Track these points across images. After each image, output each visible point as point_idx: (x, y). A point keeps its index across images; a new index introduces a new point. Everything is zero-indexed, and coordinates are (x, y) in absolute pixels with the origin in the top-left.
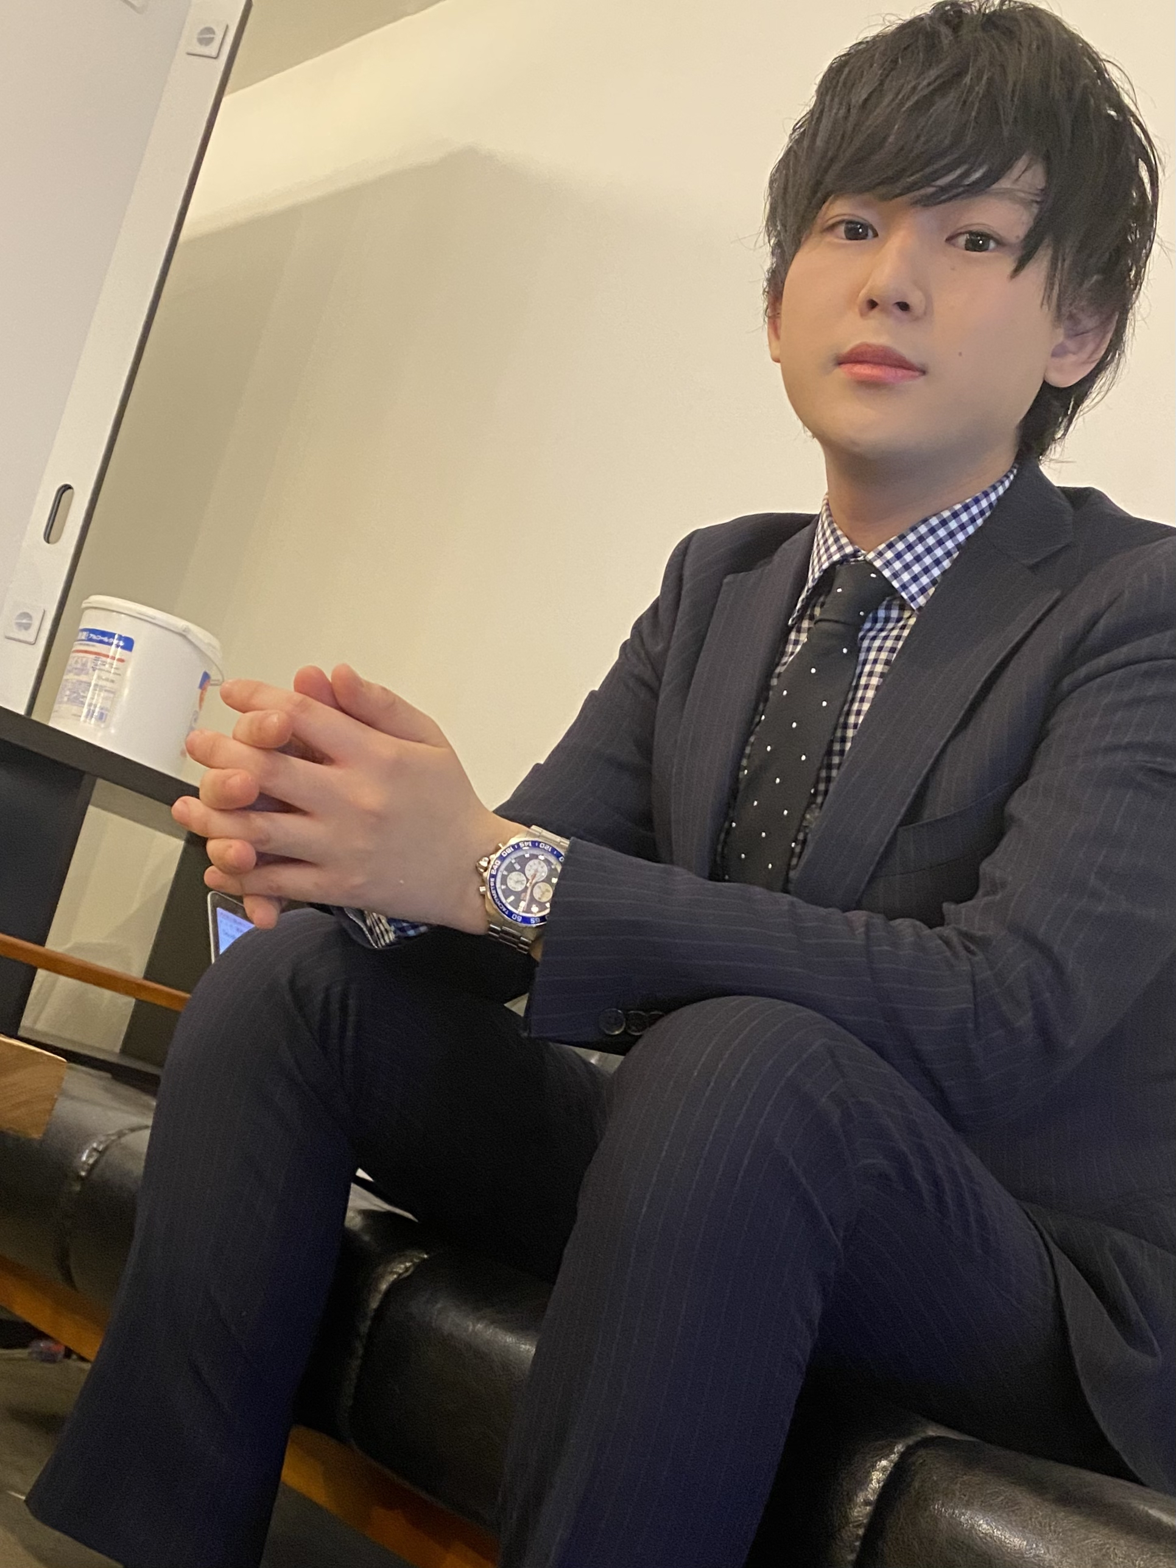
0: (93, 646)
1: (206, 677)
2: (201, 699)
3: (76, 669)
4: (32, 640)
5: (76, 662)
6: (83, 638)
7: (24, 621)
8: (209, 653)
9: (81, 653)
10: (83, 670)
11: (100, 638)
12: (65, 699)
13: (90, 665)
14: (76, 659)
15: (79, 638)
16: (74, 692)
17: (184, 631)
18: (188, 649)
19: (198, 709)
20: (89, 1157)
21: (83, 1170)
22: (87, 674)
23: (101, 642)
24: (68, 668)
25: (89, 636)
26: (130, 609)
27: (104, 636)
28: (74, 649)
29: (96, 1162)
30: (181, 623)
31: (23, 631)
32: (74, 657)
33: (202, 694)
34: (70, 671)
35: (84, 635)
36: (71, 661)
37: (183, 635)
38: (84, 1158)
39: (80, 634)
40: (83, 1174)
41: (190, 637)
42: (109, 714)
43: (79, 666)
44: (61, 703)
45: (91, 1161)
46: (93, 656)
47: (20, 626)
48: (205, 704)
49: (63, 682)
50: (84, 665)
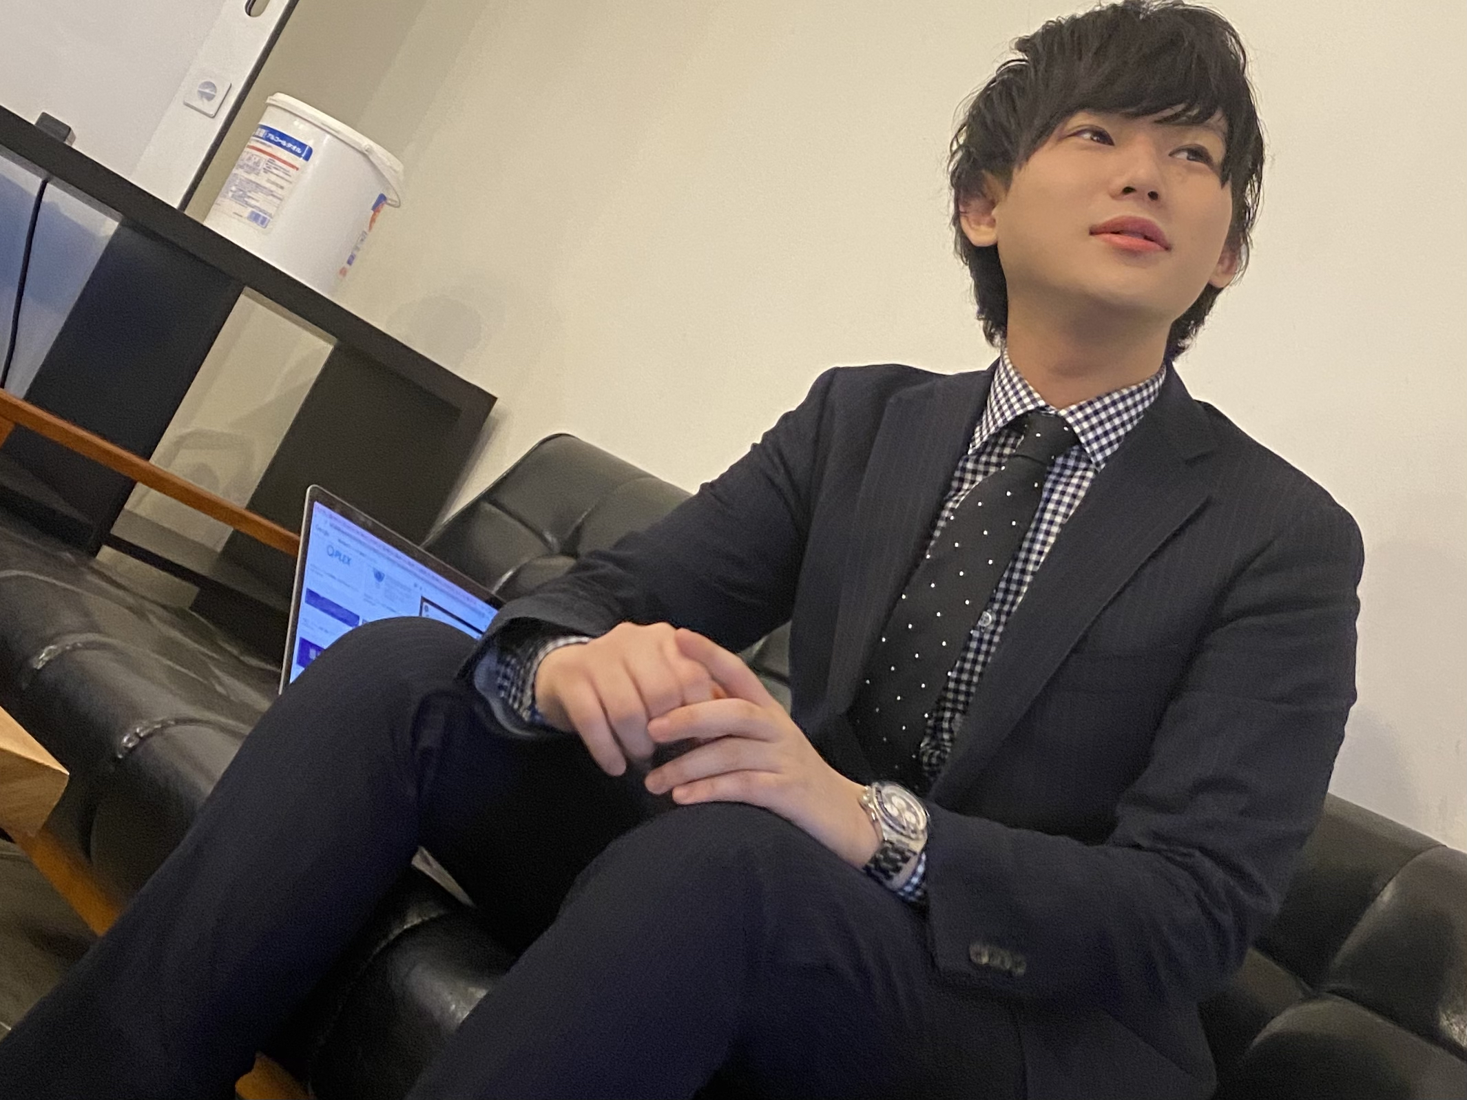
0: (270, 146)
1: (382, 199)
2: (373, 220)
3: (248, 165)
4: (212, 113)
5: (250, 159)
6: (261, 135)
7: (207, 91)
8: (387, 176)
9: (255, 152)
10: (254, 169)
11: (278, 140)
12: (230, 194)
13: (263, 165)
14: (249, 155)
15: (257, 134)
16: (241, 190)
17: (366, 151)
18: (367, 168)
19: (366, 230)
20: (129, 740)
21: (121, 753)
22: (257, 174)
23: (279, 145)
24: (240, 162)
25: (268, 135)
26: (316, 119)
27: (280, 138)
28: (249, 144)
29: (134, 748)
30: (365, 142)
31: (205, 101)
32: (248, 153)
33: (374, 214)
34: (241, 167)
35: (262, 133)
36: (245, 155)
37: (365, 154)
38: (125, 740)
39: (259, 129)
40: (120, 756)
41: (371, 157)
42: (271, 220)
43: (251, 163)
44: (225, 197)
45: (130, 745)
46: (268, 157)
47: (202, 94)
48: (376, 225)
49: (231, 177)
50: (257, 164)
